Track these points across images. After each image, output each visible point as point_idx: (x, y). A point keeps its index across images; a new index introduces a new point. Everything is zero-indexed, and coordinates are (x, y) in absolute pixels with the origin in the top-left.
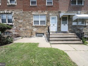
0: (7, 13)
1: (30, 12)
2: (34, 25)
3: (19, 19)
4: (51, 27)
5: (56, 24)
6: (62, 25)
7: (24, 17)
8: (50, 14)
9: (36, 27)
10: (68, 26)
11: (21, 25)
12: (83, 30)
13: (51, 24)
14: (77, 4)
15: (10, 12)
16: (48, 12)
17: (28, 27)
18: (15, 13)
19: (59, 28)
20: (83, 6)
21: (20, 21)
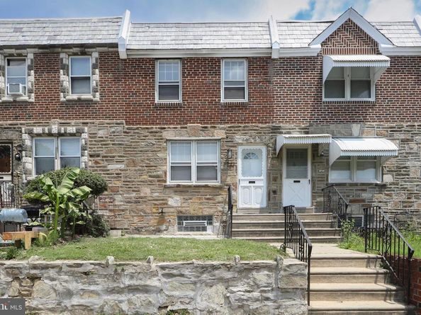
0: (60, 135)
1: (155, 128)
2: (169, 182)
3: (109, 159)
4: (240, 190)
5: (264, 177)
7: (129, 150)
8: (238, 138)
9: (179, 190)
10: (309, 187)
11: (119, 184)
13: (240, 176)
14: (348, 97)
15: (72, 130)
16: (228, 130)
17: (146, 191)
18: (92, 135)
19: (273, 194)
20: (372, 105)
21: (113, 167)
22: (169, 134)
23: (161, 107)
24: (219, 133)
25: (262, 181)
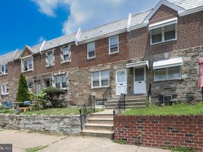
0: (61, 75)
1: (87, 68)
2: (92, 87)
3: (74, 81)
4: (117, 88)
5: (126, 82)
6: (136, 83)
7: (80, 77)
8: (115, 68)
9: (95, 90)
10: (145, 84)
11: (77, 89)
12: (175, 88)
13: (117, 82)
15: (64, 73)
16: (112, 65)
17: (85, 91)
18: (69, 74)
19: (130, 88)
21: (76, 84)
22: (91, 70)
23: (89, 60)
24: (108, 67)
25: (125, 84)
